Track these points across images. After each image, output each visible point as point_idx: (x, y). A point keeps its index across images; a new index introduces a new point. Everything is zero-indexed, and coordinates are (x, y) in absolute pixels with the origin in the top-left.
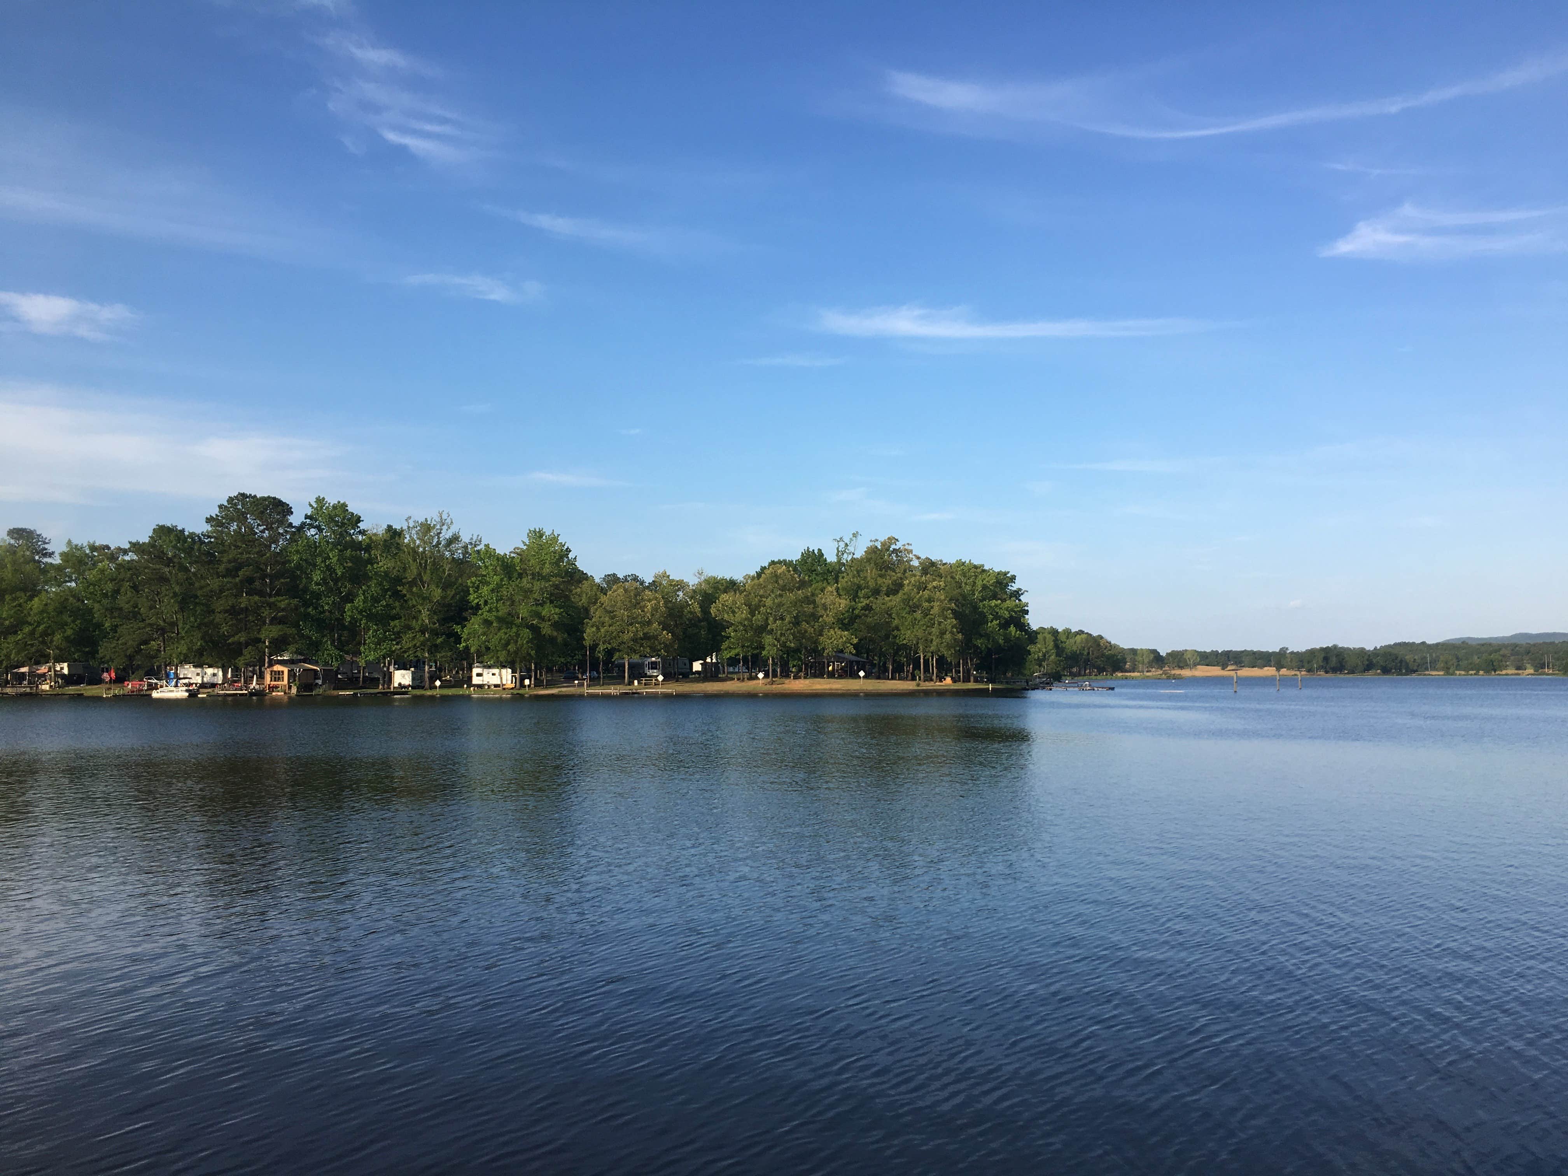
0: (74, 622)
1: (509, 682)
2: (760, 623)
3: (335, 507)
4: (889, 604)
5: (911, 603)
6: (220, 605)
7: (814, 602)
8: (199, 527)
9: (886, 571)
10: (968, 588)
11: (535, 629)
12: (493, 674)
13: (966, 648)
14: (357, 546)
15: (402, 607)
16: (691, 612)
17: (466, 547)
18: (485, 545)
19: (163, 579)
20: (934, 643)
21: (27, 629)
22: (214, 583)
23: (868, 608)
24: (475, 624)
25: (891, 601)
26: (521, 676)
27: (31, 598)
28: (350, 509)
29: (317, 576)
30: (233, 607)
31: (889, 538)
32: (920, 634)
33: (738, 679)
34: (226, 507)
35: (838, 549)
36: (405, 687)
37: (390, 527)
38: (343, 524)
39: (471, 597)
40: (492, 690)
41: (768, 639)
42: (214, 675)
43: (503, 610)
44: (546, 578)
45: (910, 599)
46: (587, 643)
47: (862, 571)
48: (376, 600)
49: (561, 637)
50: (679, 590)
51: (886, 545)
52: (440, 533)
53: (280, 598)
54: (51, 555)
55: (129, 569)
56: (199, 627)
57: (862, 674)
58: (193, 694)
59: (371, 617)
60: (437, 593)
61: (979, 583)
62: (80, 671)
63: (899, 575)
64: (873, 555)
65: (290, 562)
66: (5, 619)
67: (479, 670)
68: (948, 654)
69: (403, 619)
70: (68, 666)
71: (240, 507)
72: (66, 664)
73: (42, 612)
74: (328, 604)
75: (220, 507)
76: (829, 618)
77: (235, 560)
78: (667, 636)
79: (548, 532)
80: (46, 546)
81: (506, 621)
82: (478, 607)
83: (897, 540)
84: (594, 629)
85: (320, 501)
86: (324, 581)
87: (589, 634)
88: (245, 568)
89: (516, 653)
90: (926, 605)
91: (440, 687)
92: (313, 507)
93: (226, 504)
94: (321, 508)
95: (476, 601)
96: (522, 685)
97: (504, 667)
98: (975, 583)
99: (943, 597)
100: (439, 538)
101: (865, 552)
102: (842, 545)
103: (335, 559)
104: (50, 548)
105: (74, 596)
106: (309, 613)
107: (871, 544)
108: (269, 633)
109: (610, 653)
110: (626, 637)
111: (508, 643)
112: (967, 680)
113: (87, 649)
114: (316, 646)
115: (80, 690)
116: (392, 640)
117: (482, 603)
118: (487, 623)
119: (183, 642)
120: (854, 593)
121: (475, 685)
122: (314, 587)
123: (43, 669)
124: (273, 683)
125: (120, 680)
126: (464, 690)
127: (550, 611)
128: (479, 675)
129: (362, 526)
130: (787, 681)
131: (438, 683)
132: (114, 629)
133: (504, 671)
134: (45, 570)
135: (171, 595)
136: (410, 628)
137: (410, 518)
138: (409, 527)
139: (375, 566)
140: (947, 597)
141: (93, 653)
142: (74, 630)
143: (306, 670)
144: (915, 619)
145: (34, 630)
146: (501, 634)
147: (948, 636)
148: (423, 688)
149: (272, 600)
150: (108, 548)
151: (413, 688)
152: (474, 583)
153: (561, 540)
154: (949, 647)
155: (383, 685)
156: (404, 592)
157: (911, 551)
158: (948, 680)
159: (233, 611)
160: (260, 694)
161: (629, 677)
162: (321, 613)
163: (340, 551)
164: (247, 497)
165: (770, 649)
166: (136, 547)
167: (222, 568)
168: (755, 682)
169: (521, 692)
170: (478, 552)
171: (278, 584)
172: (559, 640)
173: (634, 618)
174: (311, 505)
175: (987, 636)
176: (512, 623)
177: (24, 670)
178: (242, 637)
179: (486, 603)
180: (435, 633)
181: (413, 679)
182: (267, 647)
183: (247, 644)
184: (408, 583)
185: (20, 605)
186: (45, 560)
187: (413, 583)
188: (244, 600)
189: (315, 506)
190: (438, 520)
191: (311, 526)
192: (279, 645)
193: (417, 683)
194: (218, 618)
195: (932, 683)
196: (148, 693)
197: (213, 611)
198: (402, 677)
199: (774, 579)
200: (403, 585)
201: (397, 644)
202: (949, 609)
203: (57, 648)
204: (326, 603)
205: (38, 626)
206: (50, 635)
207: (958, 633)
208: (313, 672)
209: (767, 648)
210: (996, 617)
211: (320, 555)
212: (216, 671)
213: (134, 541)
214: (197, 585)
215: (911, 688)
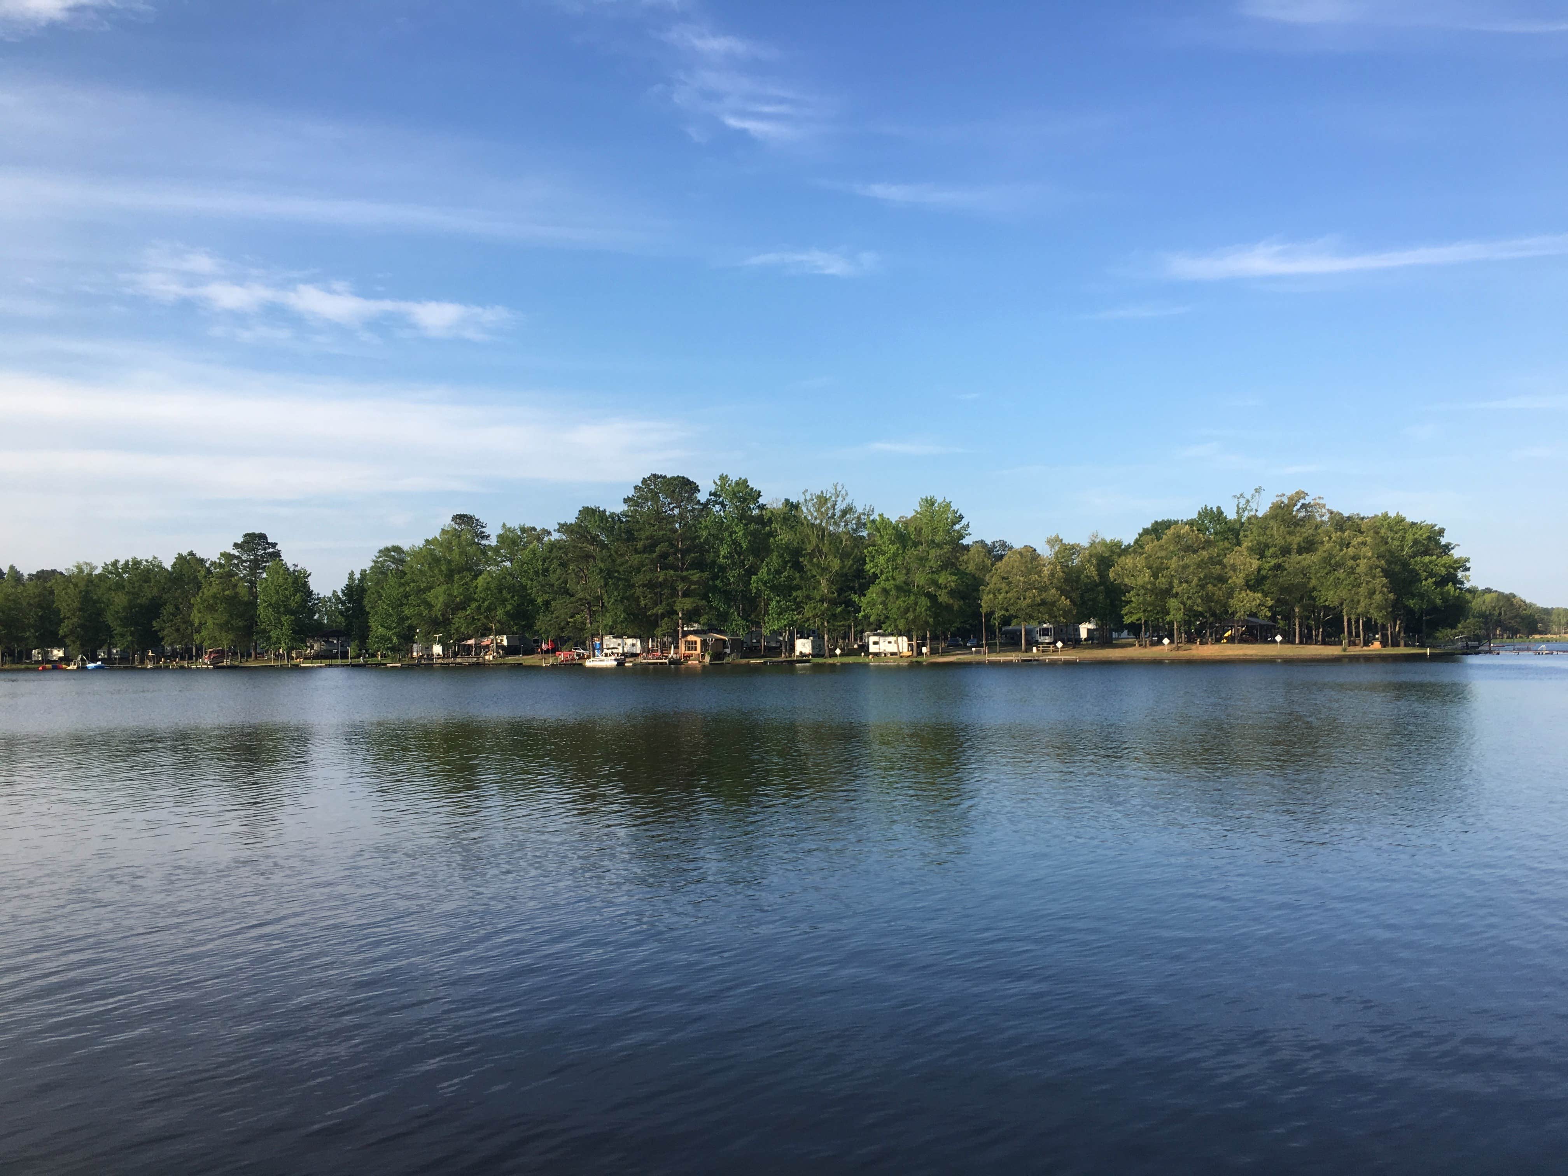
0: (513, 597)
1: (906, 650)
2: (1164, 587)
3: (737, 484)
4: (1305, 563)
5: (1333, 561)
6: (639, 579)
7: (1220, 563)
8: (619, 508)
9: (1295, 527)
10: (1397, 543)
11: (932, 597)
12: (890, 642)
13: (1397, 609)
14: (760, 520)
15: (801, 578)
16: (1087, 577)
17: (859, 518)
18: (880, 515)
19: (588, 557)
20: (1362, 604)
21: (474, 605)
22: (635, 560)
23: (1278, 567)
24: (873, 593)
25: (1305, 559)
26: (918, 644)
27: (476, 577)
28: (751, 484)
29: (724, 551)
30: (650, 581)
31: (1297, 493)
32: (1344, 594)
33: (1140, 645)
34: (641, 487)
35: (1238, 506)
36: (805, 655)
37: (787, 501)
38: (745, 500)
39: (867, 567)
40: (888, 658)
41: (1173, 603)
42: (633, 645)
43: (901, 578)
44: (939, 546)
45: (1331, 556)
46: (983, 611)
47: (1266, 528)
48: (778, 572)
49: (957, 605)
50: (1074, 554)
51: (1293, 501)
52: (836, 504)
53: (691, 572)
54: (487, 537)
55: (560, 548)
56: (622, 602)
57: (1279, 638)
58: (620, 664)
59: (773, 588)
60: (836, 564)
61: (1410, 538)
62: (517, 643)
63: (1310, 531)
64: (1279, 511)
65: (699, 537)
66: (456, 597)
67: (876, 639)
68: (1377, 616)
69: (804, 589)
70: (507, 638)
71: (652, 487)
72: (505, 637)
73: (488, 589)
74: (734, 576)
75: (636, 488)
76: (1238, 579)
77: (652, 537)
78: (1065, 602)
79: (940, 500)
80: (483, 530)
81: (904, 589)
82: (876, 576)
83: (1307, 494)
84: (991, 596)
85: (723, 478)
86: (730, 556)
87: (986, 602)
88: (662, 544)
89: (914, 621)
90: (1351, 563)
91: (840, 655)
92: (717, 485)
93: (640, 485)
94: (725, 485)
95: (872, 571)
96: (920, 653)
97: (900, 634)
98: (1404, 537)
99: (1370, 554)
100: (834, 509)
101: (1270, 508)
102: (1243, 501)
103: (741, 533)
104: (487, 531)
105: (510, 574)
106: (716, 586)
107: (1278, 499)
108: (683, 605)
109: (1006, 621)
110: (1024, 604)
111: (907, 611)
112: (1395, 644)
113: (524, 623)
114: (724, 617)
115: (519, 660)
116: (793, 610)
117: (878, 572)
118: (885, 591)
119: (608, 615)
120: (1260, 551)
121: (871, 653)
122: (722, 561)
123: (486, 641)
124: (687, 652)
125: (553, 651)
126: (862, 658)
127: (946, 579)
128: (875, 643)
129: (761, 501)
130: (1194, 647)
131: (838, 652)
132: (547, 603)
133: (900, 639)
134: (484, 550)
135: (598, 571)
136: (809, 598)
137: (807, 491)
138: (806, 500)
139: (777, 539)
140: (1373, 554)
141: (530, 626)
142: (513, 605)
143: (717, 640)
144: (1339, 579)
145: (480, 606)
146: (899, 602)
147: (1378, 597)
148: (823, 656)
149: (685, 573)
150: (534, 529)
151: (813, 656)
152: (871, 553)
153: (954, 507)
154: (1379, 608)
155: (785, 654)
156: (805, 563)
157: (1324, 506)
158: (1377, 645)
159: (651, 585)
160: (674, 662)
161: (1026, 644)
162: (727, 585)
163: (746, 525)
164: (659, 477)
165: (1176, 613)
166: (563, 528)
167: (640, 545)
168: (1159, 648)
169: (919, 659)
170: (873, 521)
171: (689, 558)
172: (956, 607)
173: (1030, 584)
174: (715, 483)
175: (1422, 596)
176: (910, 591)
177: (471, 642)
178: (659, 610)
179: (882, 573)
180: (833, 603)
181: (813, 648)
182: (680, 618)
183: (663, 616)
184: (809, 554)
185: (466, 584)
186: (484, 542)
187: (811, 555)
188: (661, 576)
189: (719, 483)
190: (833, 491)
191: (716, 503)
192: (691, 616)
193: (816, 651)
194: (639, 591)
195: (1358, 648)
196: (580, 662)
197: (633, 586)
198: (803, 646)
199: (1177, 540)
200: (804, 556)
201: (799, 614)
202: (1377, 567)
203: (499, 622)
204: (732, 575)
205: (483, 602)
206: (493, 610)
207: (1390, 592)
208: (722, 642)
209: (1172, 612)
210: (1431, 574)
211: (726, 529)
212: (634, 641)
213: (562, 522)
214: (618, 561)
215: (1336, 653)
